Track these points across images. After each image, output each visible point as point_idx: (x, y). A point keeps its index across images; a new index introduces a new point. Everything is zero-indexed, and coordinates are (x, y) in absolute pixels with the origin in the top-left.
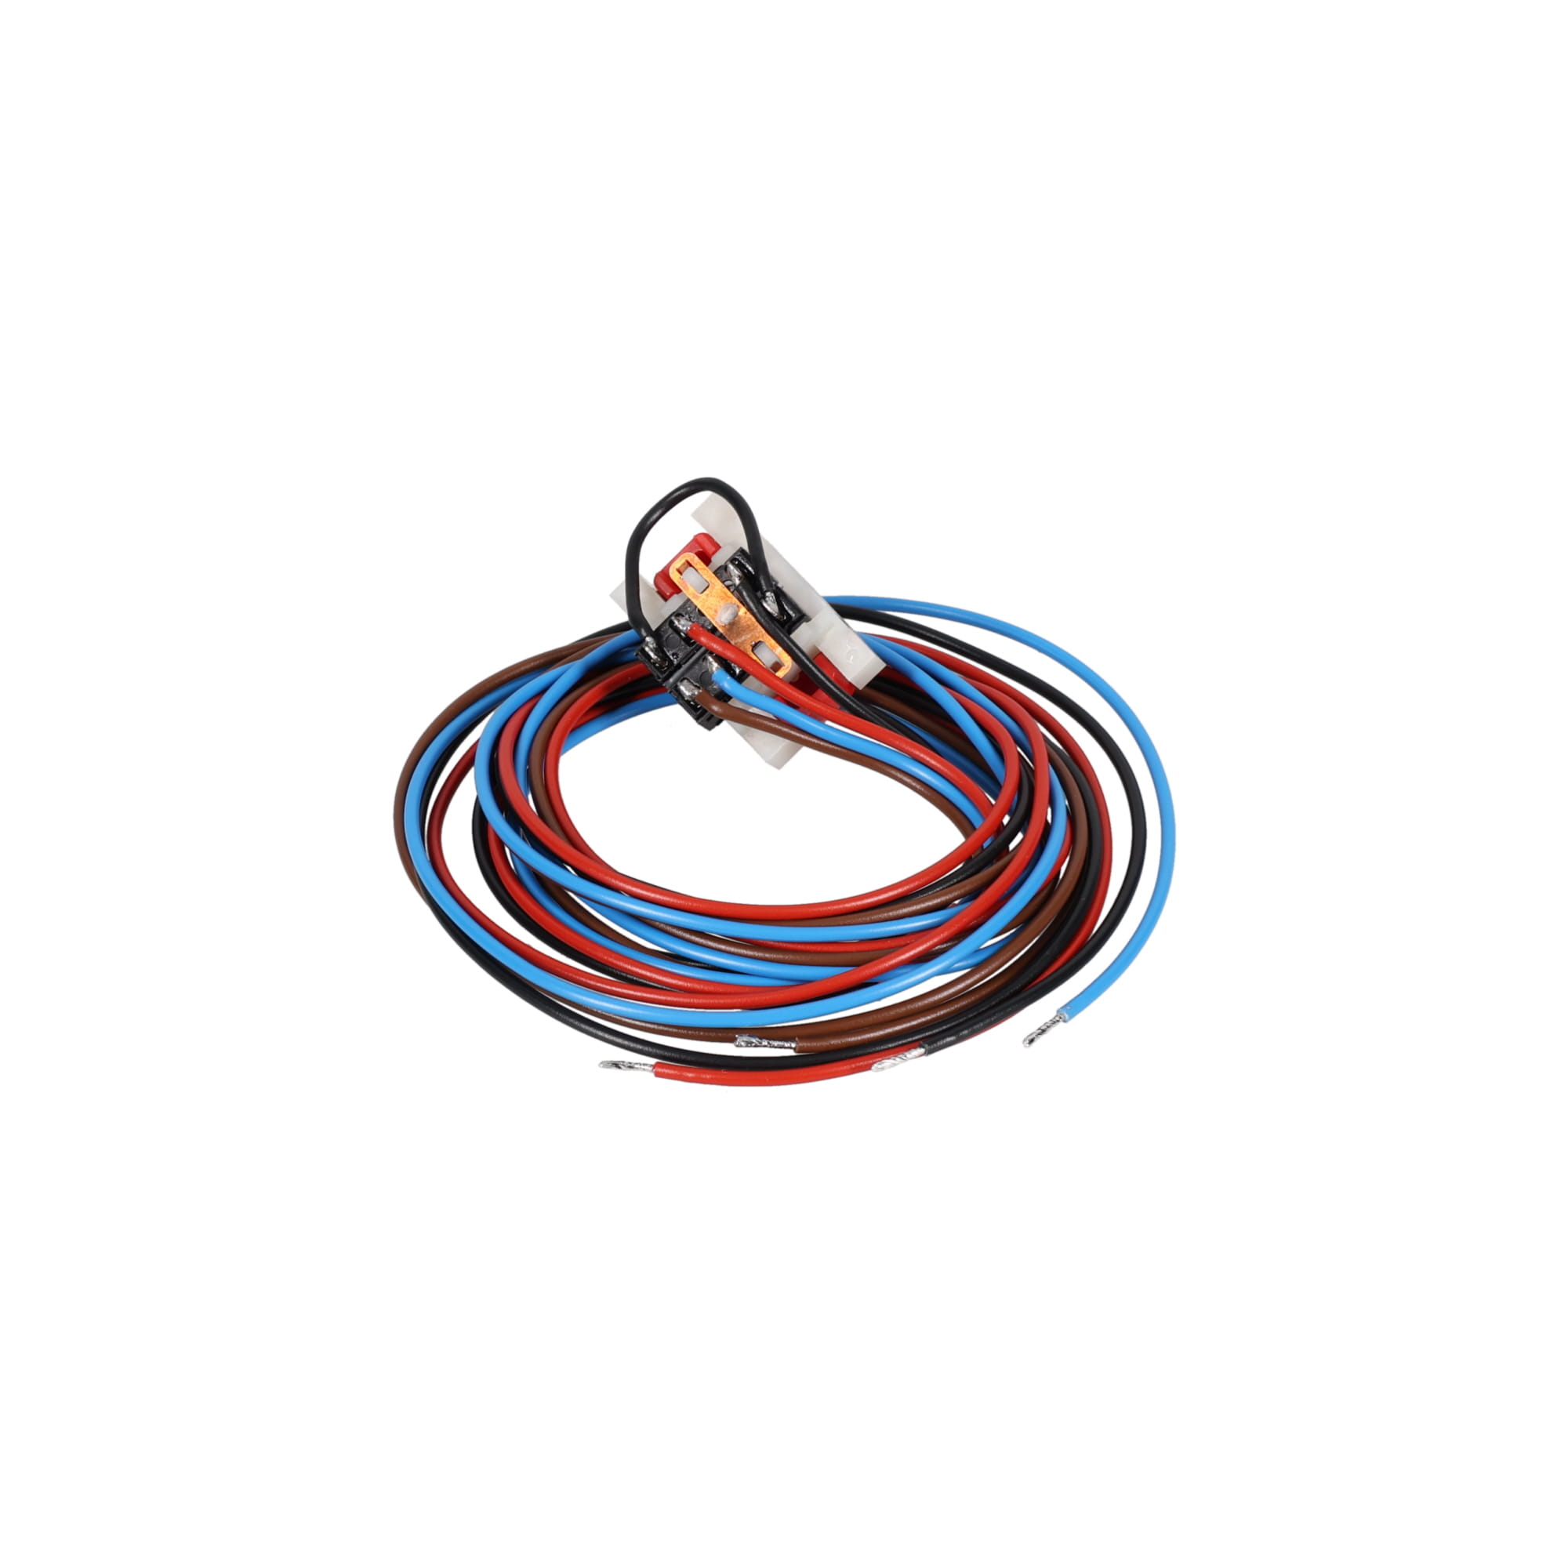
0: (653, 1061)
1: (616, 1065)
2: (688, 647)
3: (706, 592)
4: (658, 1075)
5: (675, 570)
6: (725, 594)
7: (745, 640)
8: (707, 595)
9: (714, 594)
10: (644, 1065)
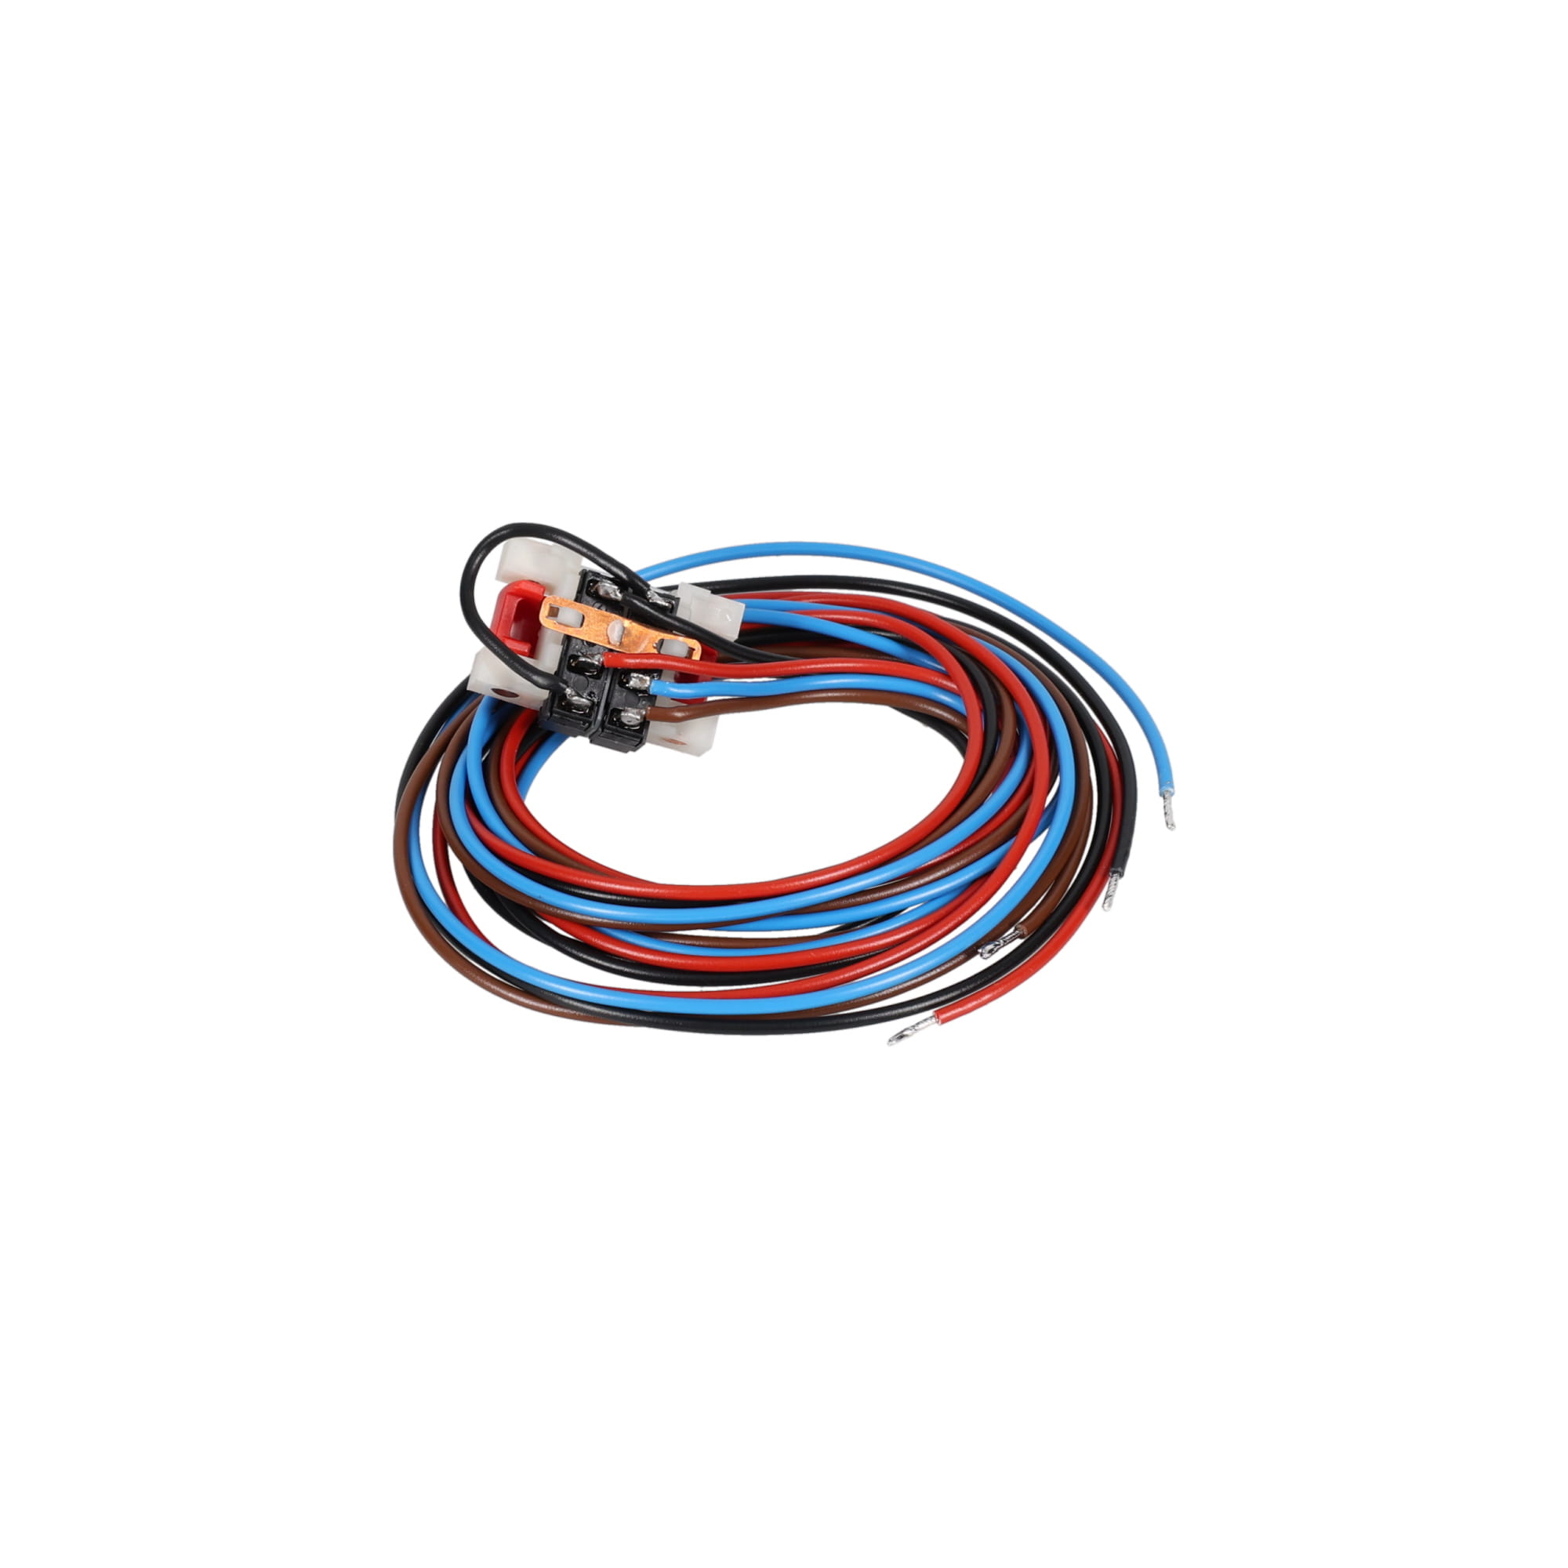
0: (930, 1013)
1: (901, 1036)
2: (598, 681)
3: (584, 624)
4: (944, 1021)
5: (545, 619)
6: (603, 615)
7: (646, 647)
8: (588, 625)
9: (592, 621)
10: (918, 1024)
